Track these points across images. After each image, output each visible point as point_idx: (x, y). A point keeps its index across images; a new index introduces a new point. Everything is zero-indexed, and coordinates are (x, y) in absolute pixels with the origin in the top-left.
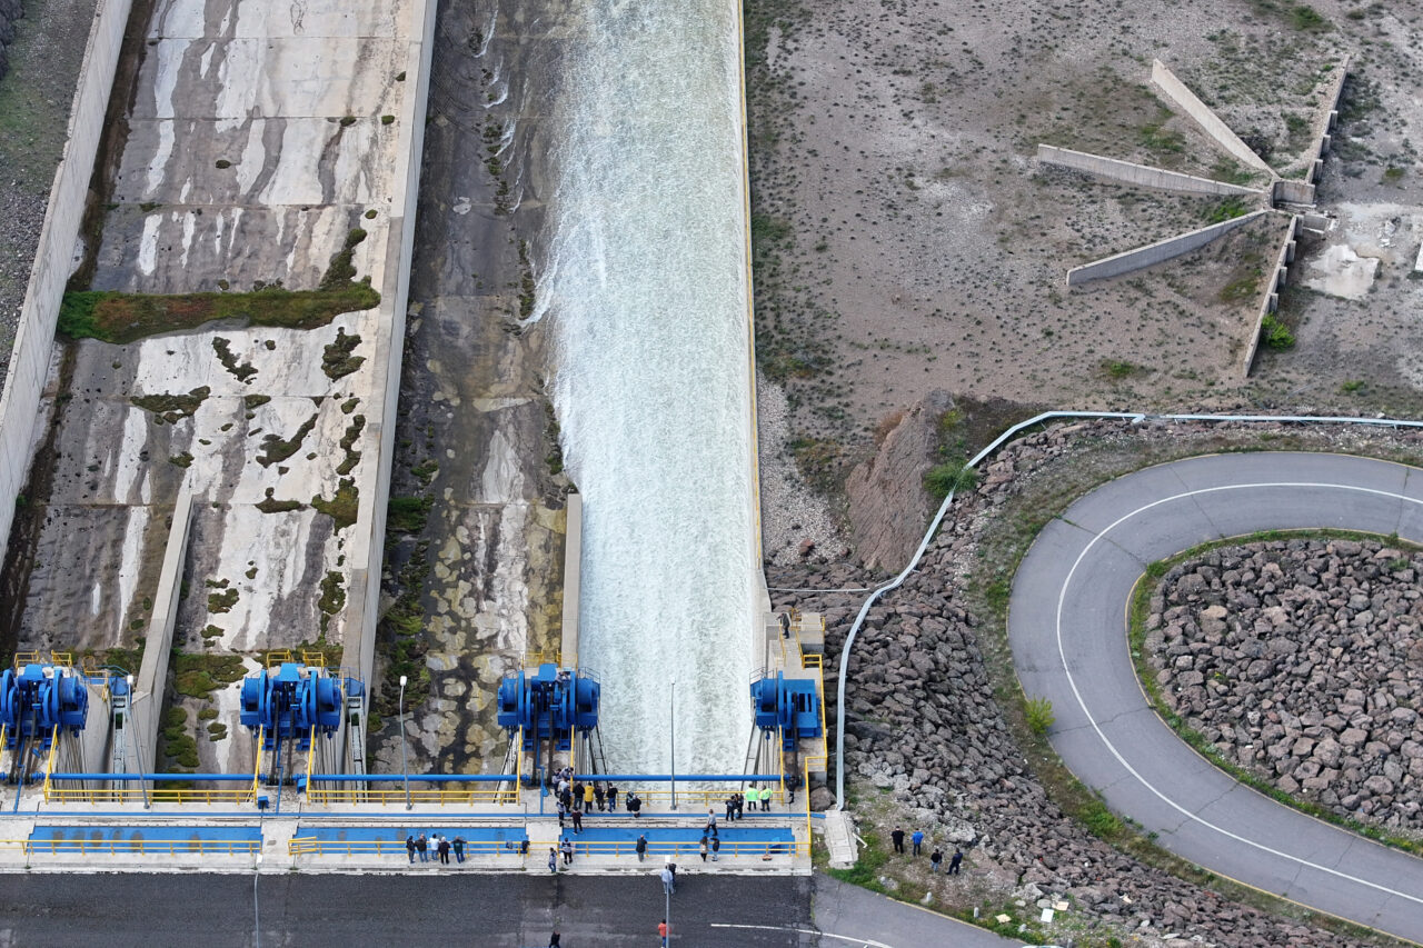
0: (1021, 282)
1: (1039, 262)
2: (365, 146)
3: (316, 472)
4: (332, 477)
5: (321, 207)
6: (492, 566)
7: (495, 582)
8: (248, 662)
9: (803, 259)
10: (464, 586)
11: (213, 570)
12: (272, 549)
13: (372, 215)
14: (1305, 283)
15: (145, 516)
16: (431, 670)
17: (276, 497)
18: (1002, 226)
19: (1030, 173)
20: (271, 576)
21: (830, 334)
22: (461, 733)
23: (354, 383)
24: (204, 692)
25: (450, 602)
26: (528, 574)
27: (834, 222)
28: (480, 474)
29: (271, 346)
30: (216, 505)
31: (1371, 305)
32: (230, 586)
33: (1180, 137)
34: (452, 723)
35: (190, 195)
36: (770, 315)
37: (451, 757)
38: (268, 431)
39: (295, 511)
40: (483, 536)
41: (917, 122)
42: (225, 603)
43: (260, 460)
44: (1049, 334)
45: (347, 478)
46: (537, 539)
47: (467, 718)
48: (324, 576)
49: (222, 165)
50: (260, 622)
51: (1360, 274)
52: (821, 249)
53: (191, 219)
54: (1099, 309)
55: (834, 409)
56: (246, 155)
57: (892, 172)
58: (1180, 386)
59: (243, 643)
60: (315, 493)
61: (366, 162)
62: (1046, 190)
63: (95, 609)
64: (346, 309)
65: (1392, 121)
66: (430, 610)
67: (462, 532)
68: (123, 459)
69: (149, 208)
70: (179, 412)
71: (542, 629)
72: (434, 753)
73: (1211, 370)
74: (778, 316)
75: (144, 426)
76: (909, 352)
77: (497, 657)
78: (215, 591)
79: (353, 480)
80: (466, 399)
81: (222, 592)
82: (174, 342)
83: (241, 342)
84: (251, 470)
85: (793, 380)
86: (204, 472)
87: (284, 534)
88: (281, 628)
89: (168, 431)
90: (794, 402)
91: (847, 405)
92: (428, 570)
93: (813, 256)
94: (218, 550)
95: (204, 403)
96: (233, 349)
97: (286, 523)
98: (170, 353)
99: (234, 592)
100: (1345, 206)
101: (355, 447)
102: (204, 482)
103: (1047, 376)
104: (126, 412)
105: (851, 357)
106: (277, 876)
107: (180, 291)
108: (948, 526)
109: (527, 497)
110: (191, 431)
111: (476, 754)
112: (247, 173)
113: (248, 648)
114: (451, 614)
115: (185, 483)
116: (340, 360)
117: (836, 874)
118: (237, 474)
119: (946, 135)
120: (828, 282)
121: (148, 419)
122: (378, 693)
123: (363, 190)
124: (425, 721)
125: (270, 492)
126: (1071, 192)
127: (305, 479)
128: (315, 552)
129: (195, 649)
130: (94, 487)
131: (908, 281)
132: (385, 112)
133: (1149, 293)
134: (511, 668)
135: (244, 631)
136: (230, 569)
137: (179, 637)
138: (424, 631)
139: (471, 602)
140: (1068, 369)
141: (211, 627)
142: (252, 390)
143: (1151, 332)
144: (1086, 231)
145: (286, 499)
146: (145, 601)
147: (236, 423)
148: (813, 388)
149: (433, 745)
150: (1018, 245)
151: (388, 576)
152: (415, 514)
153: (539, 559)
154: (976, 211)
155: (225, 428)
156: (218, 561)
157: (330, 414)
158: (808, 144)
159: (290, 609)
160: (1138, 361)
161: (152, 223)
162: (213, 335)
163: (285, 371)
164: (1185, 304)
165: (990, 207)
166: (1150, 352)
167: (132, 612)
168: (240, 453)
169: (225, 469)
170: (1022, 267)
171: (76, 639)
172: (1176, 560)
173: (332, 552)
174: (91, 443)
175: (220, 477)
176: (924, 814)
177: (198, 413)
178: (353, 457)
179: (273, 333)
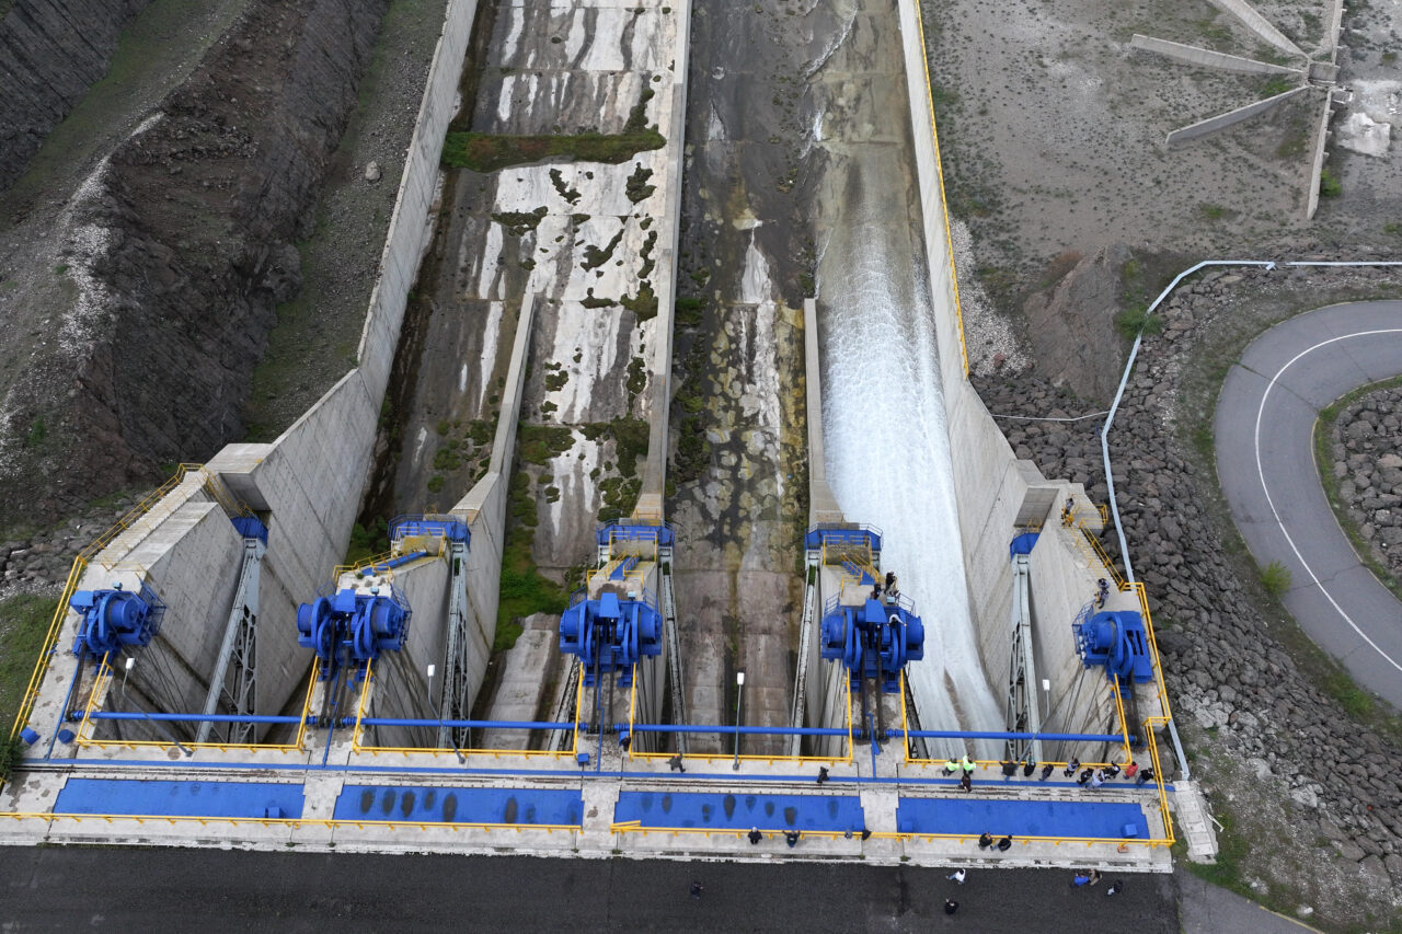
0: (1131, 141)
1: (1142, 125)
2: (651, 29)
3: (623, 276)
4: (635, 280)
5: (623, 73)
6: (752, 354)
7: (755, 369)
8: (576, 434)
9: (970, 121)
10: (732, 372)
11: (550, 354)
12: (592, 338)
13: (658, 79)
14: (1339, 143)
15: (501, 309)
16: (711, 444)
17: (595, 295)
18: (1111, 96)
19: (1125, 55)
20: (591, 361)
21: (996, 181)
22: (735, 497)
23: (648, 206)
24: (543, 460)
25: (722, 384)
26: (778, 360)
27: (990, 92)
28: (740, 280)
29: (590, 176)
30: (552, 301)
31: (1393, 161)
32: (562, 368)
33: (1228, 29)
34: (728, 490)
35: (534, 64)
36: (951, 164)
37: (728, 520)
38: (589, 243)
39: (608, 308)
40: (744, 330)
41: (1039, 16)
42: (557, 383)
43: (583, 265)
44: (1159, 183)
45: (645, 280)
46: (783, 333)
47: (739, 485)
48: (630, 361)
49: (556, 41)
50: (584, 400)
51: (1378, 136)
52: (983, 113)
53: (534, 80)
54: (1192, 163)
55: (1006, 242)
56: (572, 34)
57: (1026, 54)
58: (1261, 226)
59: (572, 418)
60: (622, 293)
61: (653, 40)
62: (1138, 69)
63: (463, 386)
64: (642, 149)
65: (1379, 17)
66: (708, 392)
67: (729, 327)
68: (486, 263)
69: (507, 71)
70: (526, 226)
71: (791, 409)
72: (716, 516)
73: (1281, 213)
74: (957, 165)
75: (501, 237)
76: (1057, 196)
77: (758, 433)
78: (551, 372)
79: (649, 283)
80: (728, 221)
81: (556, 373)
82: (522, 172)
83: (568, 172)
84: (577, 273)
85: (974, 218)
86: (543, 274)
87: (601, 325)
88: (600, 404)
89: (518, 241)
90: (976, 235)
91: (1016, 239)
92: (706, 358)
93: (977, 118)
94: (554, 337)
95: (543, 220)
96: (564, 178)
97: (602, 317)
98: (520, 180)
99: (564, 374)
100: (1357, 82)
101: (651, 256)
102: (543, 282)
103: (1161, 217)
104: (488, 227)
105: (1015, 200)
106: (598, 861)
107: (527, 133)
108: (1142, 367)
109: (774, 299)
110: (535, 242)
111: (747, 518)
112: (573, 46)
113: (575, 422)
114: (724, 395)
115: (530, 283)
116: (638, 188)
117: (1199, 870)
118: (567, 277)
119: (1061, 26)
120: (991, 139)
121: (504, 231)
122: (672, 462)
123: (651, 61)
124: (708, 487)
125: (590, 291)
126: (1156, 70)
127: (616, 281)
128: (623, 341)
129: (536, 422)
130: (464, 285)
131: (1050, 139)
132: (664, 5)
133: (1223, 150)
134: (770, 442)
135: (573, 406)
136: (562, 356)
137: (524, 411)
138: (705, 409)
139: (738, 385)
140: (1177, 212)
141: (548, 403)
142: (577, 210)
143: (1231, 181)
144: (1172, 100)
145: (602, 297)
146: (499, 381)
147: (566, 236)
148: (989, 225)
149: (715, 509)
150: (1123, 111)
151: (677, 362)
152: (694, 312)
153: (786, 349)
154: (1089, 85)
155: (559, 239)
156: (553, 347)
157: (632, 230)
158: (965, 31)
159: (606, 388)
160: (1226, 204)
161: (508, 82)
162: (550, 167)
163: (600, 196)
164: (1253, 159)
165: (1100, 81)
166: (1235, 198)
167: (488, 392)
168: (569, 258)
169: (558, 272)
170: (1130, 129)
171: (449, 412)
172: (1341, 405)
173: (635, 342)
174: (463, 250)
175: (555, 278)
176: (1262, 769)
177: (540, 228)
178: (649, 265)
179: (592, 167)
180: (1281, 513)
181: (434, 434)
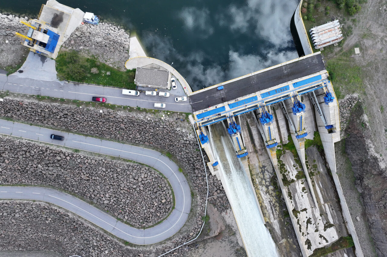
4: (299, 218)
8: (295, 179)
10: (273, 202)
11: (308, 195)
12: (302, 201)
15: (321, 202)
16: (272, 185)
17: (305, 212)
20: (299, 196)
23: (305, 239)
24: (299, 172)
25: (274, 199)
28: (280, 225)
29: (320, 243)
32: (304, 193)
34: (266, 177)
38: (312, 225)
39: (301, 210)
40: (275, 213)
42: (304, 189)
43: (311, 218)
45: (297, 219)
46: (267, 215)
48: (292, 198)
50: (297, 187)
55: (231, 243)
60: (300, 214)
63: (320, 182)
66: (276, 196)
68: (330, 213)
70: (326, 225)
72: (266, 171)
75: (330, 221)
77: (264, 191)
80: (287, 240)
81: (305, 191)
82: (334, 240)
83: (324, 243)
84: (311, 216)
85: (239, 248)
86: (317, 214)
87: (301, 205)
88: (294, 187)
89: (326, 220)
90: (237, 243)
91: (230, 245)
92: (279, 204)
94: (309, 199)
95: (324, 228)
96: (324, 241)
97: (302, 207)
98: (333, 237)
99: (303, 191)
101: (299, 225)
102: (316, 212)
104: (334, 222)
107: (338, 251)
109: (272, 223)
110: (323, 221)
113: (297, 182)
115: (319, 211)
116: (308, 242)
117: (191, 114)
118: (313, 215)
124: (269, 176)
125: (307, 213)
127: (303, 217)
128: (296, 203)
129: (303, 179)
130: (331, 206)
134: (262, 189)
136: (305, 195)
137: (306, 180)
138: (275, 192)
139: (271, 200)
141: (303, 184)
142: (318, 233)
146: (314, 186)
147: (317, 225)
148: (235, 247)
151: (284, 201)
152: (285, 214)
153: (265, 211)
156: (308, 197)
157: (305, 231)
159: (294, 191)
162: (329, 243)
163: (315, 238)
167: (314, 183)
168: (314, 219)
171: (319, 176)
172: (171, 211)
173: (293, 203)
174: (336, 214)
175: (315, 214)
176: (184, 131)
177: (323, 226)
178: (298, 223)
179: (320, 246)
180: (180, 184)
181: (320, 171)
